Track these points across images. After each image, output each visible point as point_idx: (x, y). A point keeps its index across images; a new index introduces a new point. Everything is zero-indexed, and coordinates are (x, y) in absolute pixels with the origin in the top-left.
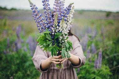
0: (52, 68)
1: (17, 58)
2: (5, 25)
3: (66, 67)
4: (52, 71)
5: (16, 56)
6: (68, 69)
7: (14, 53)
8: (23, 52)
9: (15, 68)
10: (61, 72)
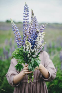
0: (25, 81)
3: (37, 80)
4: (25, 83)
6: (39, 81)
10: (33, 84)
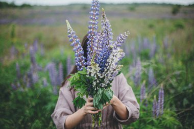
1: (32, 97)
2: (13, 35)
3: (108, 122)
5: (31, 94)
7: (27, 90)
8: (41, 86)
9: (30, 113)
